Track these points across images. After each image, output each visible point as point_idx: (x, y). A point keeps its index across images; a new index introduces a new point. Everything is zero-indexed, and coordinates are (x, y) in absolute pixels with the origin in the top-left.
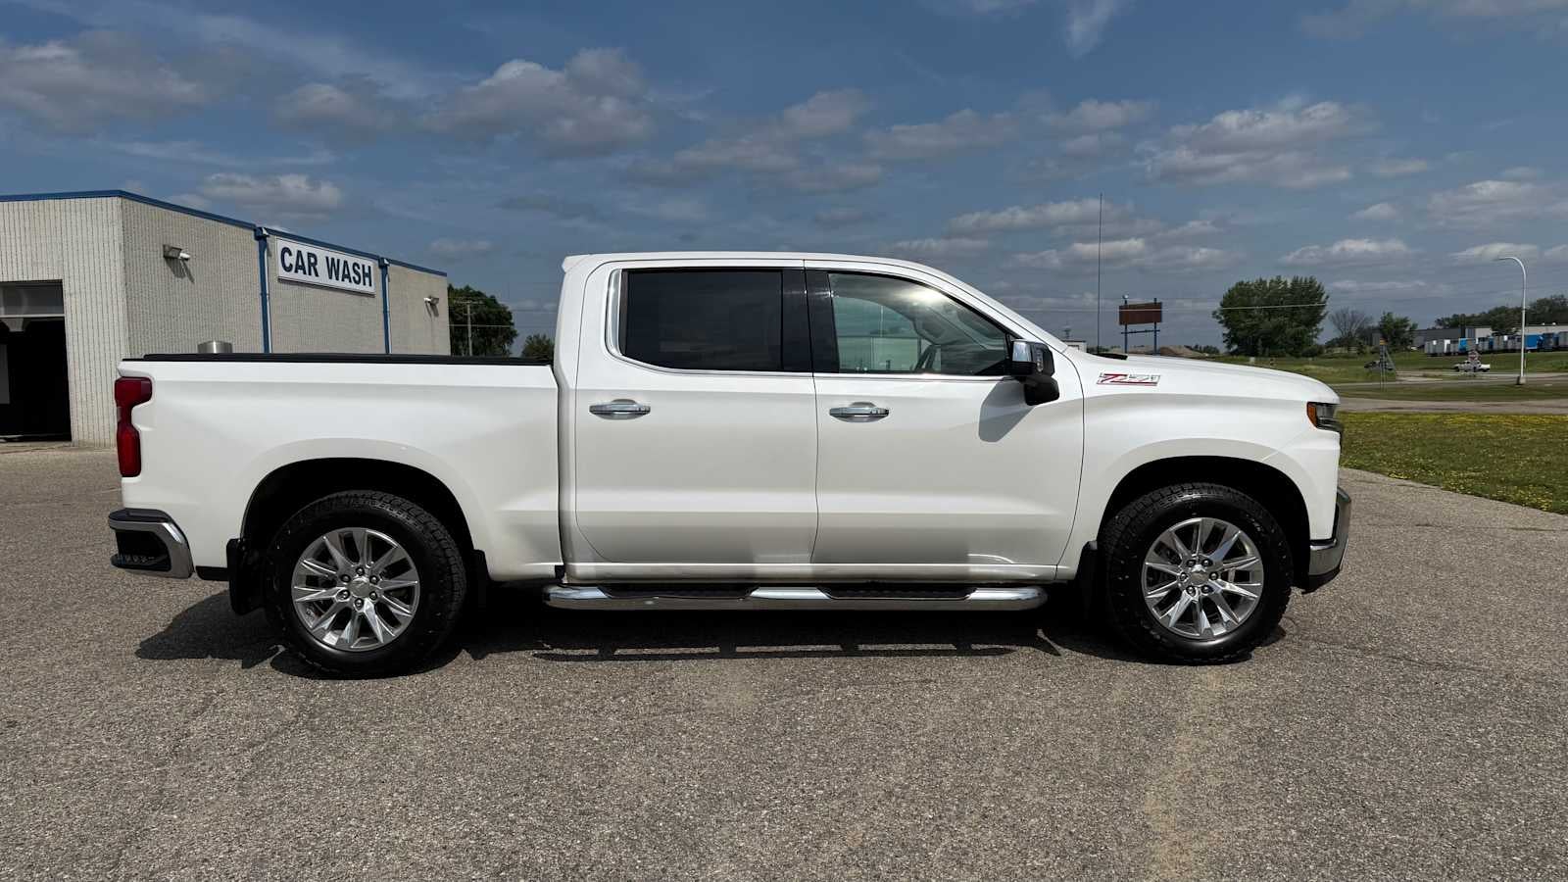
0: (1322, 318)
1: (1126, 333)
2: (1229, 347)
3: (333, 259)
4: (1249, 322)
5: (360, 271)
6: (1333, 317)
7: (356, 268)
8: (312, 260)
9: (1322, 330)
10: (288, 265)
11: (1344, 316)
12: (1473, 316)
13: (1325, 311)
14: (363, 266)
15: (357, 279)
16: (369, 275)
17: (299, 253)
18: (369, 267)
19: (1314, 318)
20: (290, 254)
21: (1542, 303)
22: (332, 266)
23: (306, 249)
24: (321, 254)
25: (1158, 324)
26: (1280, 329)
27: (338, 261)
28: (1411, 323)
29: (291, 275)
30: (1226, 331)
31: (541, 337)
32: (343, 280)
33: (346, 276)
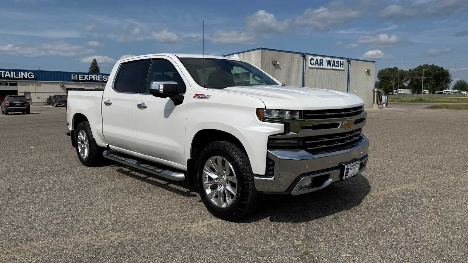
3: (329, 60)
5: (339, 63)
7: (338, 62)
8: (321, 61)
10: (312, 63)
14: (341, 62)
15: (338, 65)
16: (343, 64)
17: (317, 60)
18: (343, 62)
20: (314, 60)
22: (329, 63)
23: (319, 58)
24: (325, 59)
27: (331, 61)
29: (314, 66)
31: (462, 81)
32: (332, 66)
33: (334, 65)
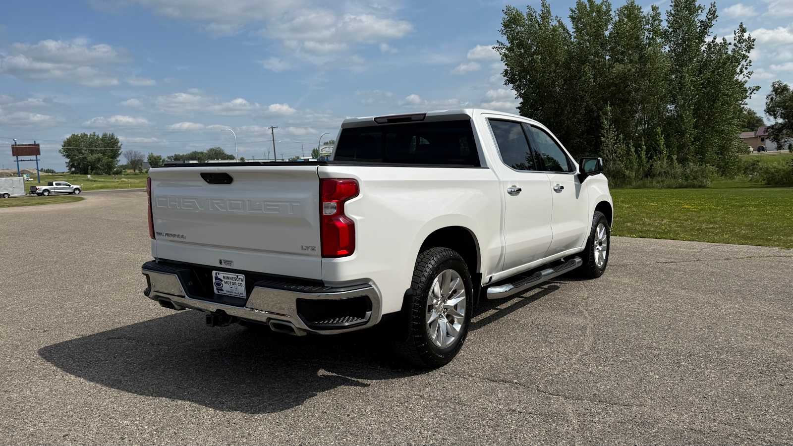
0: (120, 154)
1: (18, 161)
2: (70, 169)
4: (81, 156)
6: (125, 155)
9: (120, 160)
11: (131, 154)
12: (183, 155)
13: (120, 151)
19: (115, 154)
21: (211, 150)
25: (38, 156)
26: (99, 160)
28: (163, 158)
30: (68, 160)
